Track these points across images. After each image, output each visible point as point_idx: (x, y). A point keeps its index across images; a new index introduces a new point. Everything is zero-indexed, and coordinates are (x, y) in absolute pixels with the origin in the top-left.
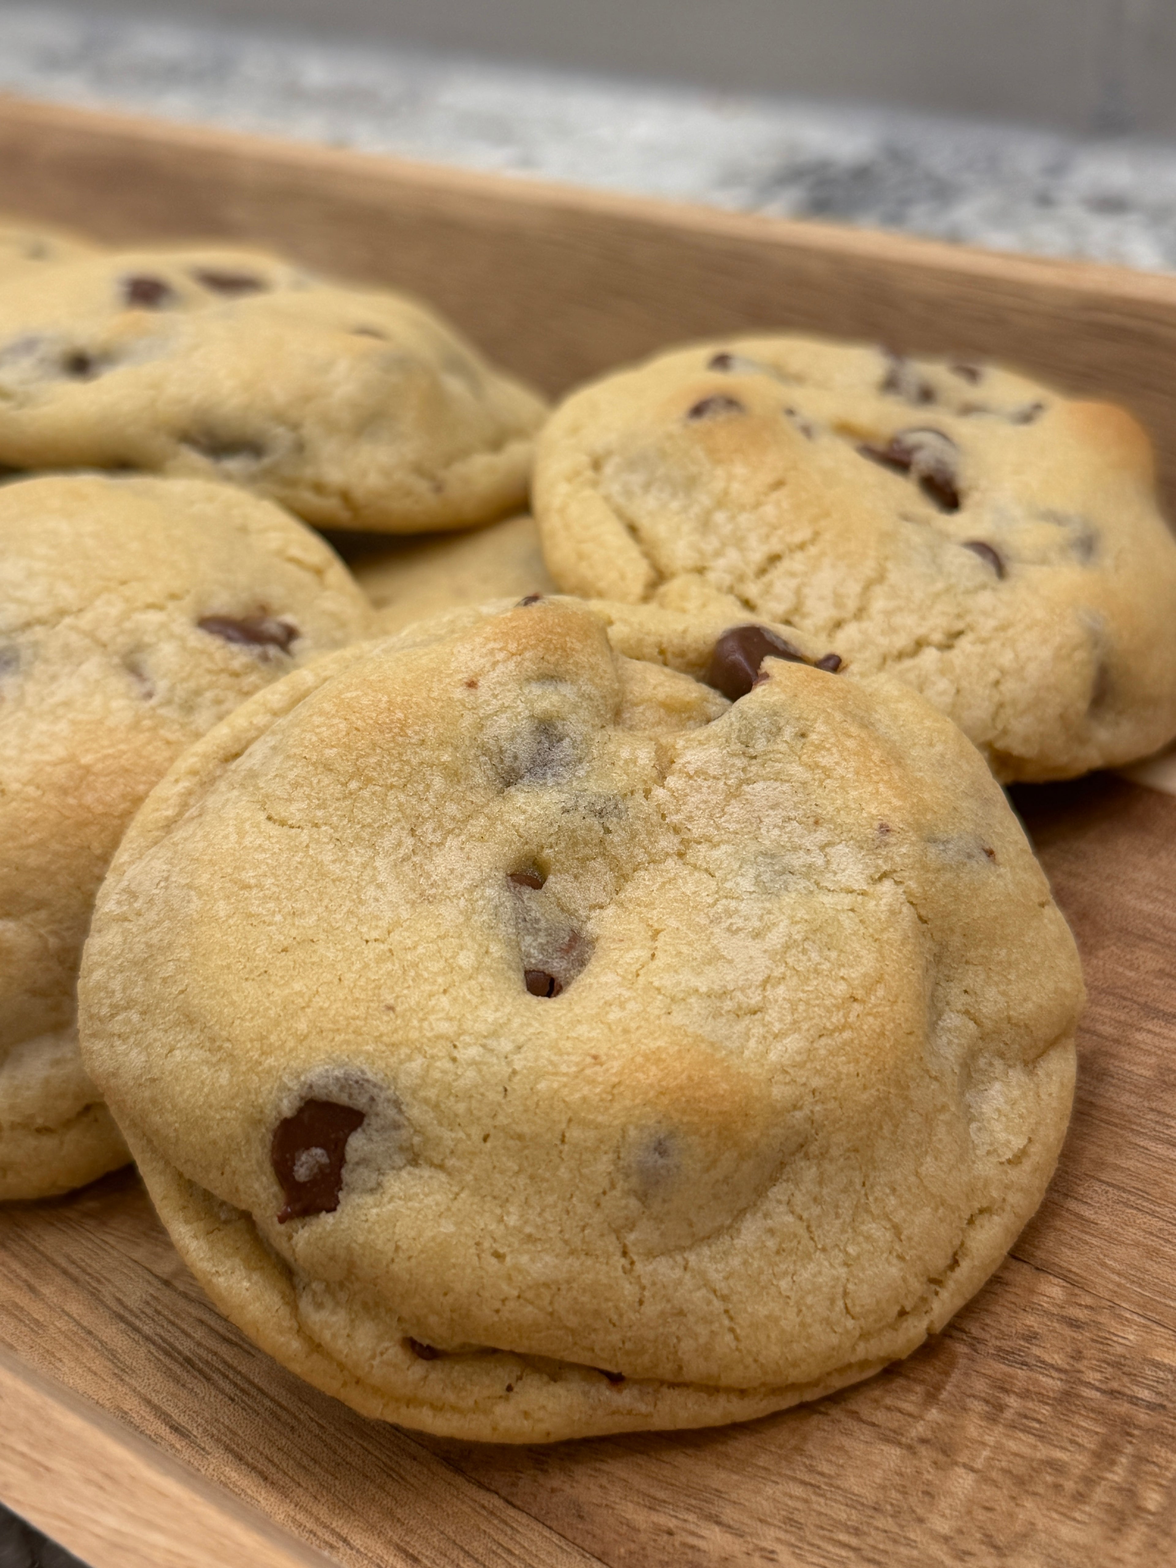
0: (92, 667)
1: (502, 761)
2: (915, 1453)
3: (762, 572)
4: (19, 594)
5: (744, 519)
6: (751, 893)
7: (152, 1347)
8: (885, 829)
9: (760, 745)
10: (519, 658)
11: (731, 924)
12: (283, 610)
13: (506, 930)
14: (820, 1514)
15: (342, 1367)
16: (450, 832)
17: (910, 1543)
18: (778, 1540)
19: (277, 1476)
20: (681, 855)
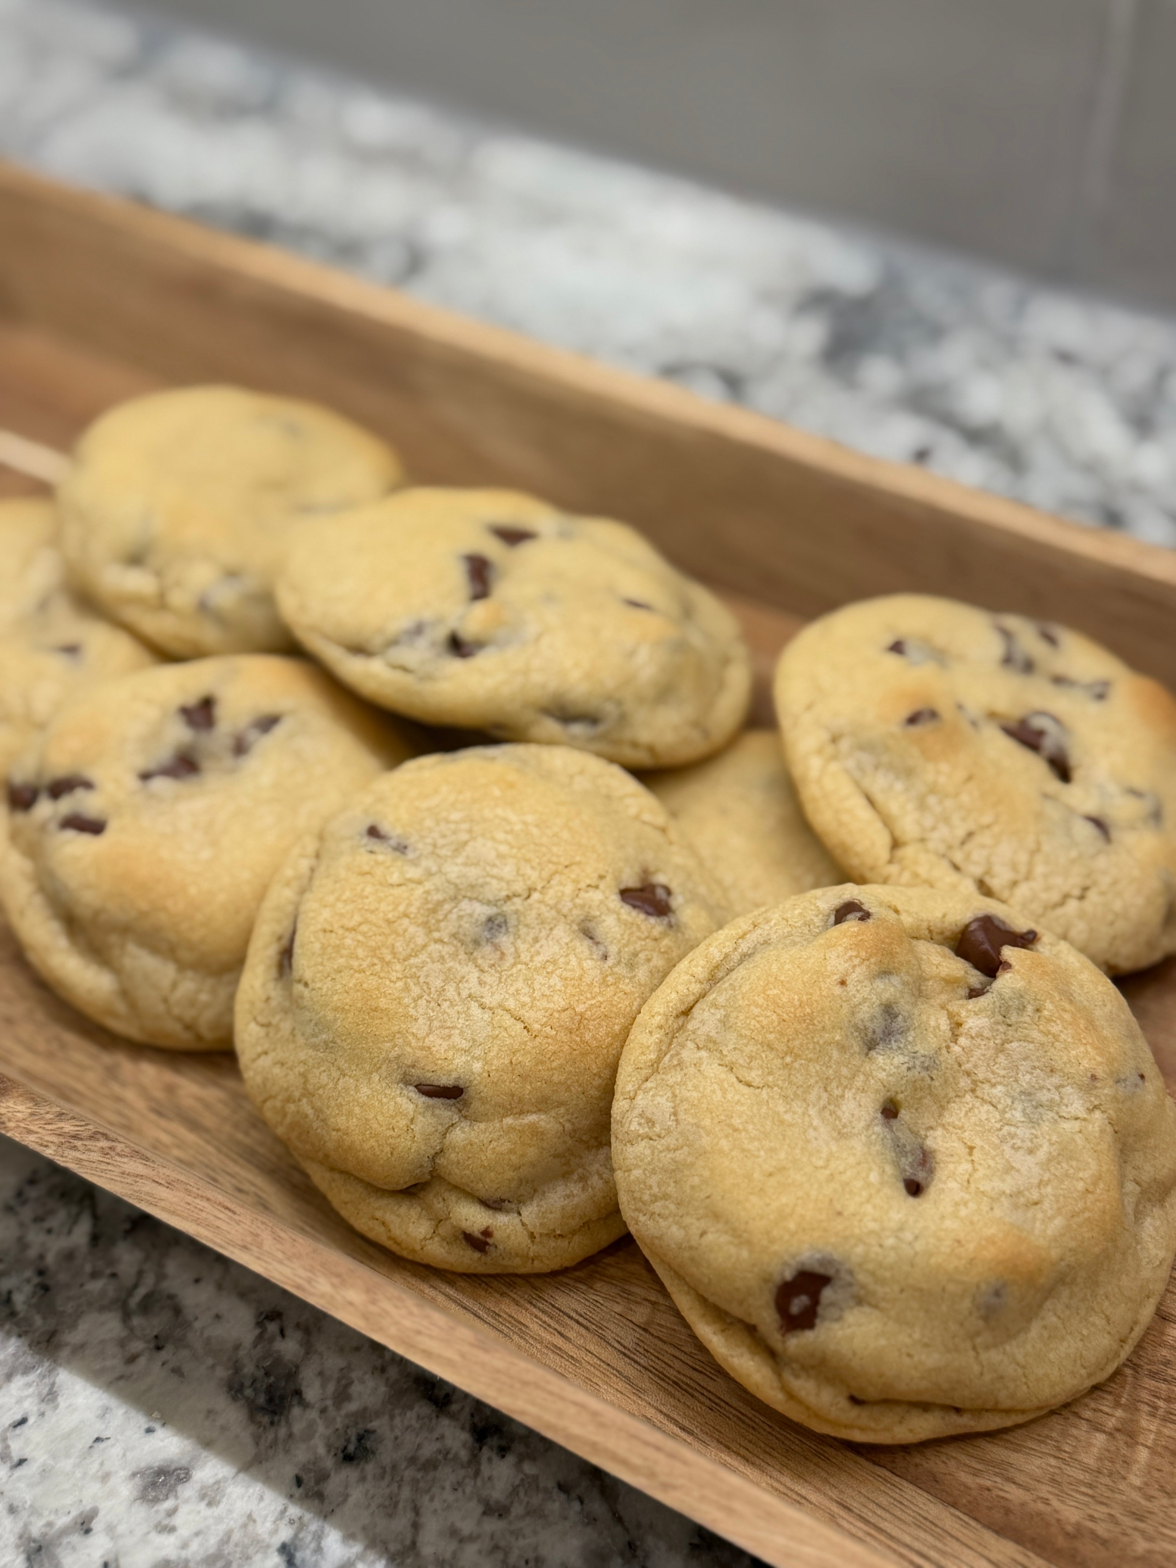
0: (561, 932)
1: (866, 1035)
2: (1114, 1438)
3: (963, 843)
4: (495, 871)
5: (949, 803)
6: (1023, 1122)
7: (651, 1375)
8: (1094, 1077)
9: (1014, 1018)
10: (868, 963)
11: (1014, 1144)
12: (657, 871)
13: (891, 1155)
14: (1069, 1476)
15: (808, 1408)
16: (846, 1087)
17: (1121, 1492)
18: (1049, 1492)
19: (754, 1459)
20: (973, 1091)
